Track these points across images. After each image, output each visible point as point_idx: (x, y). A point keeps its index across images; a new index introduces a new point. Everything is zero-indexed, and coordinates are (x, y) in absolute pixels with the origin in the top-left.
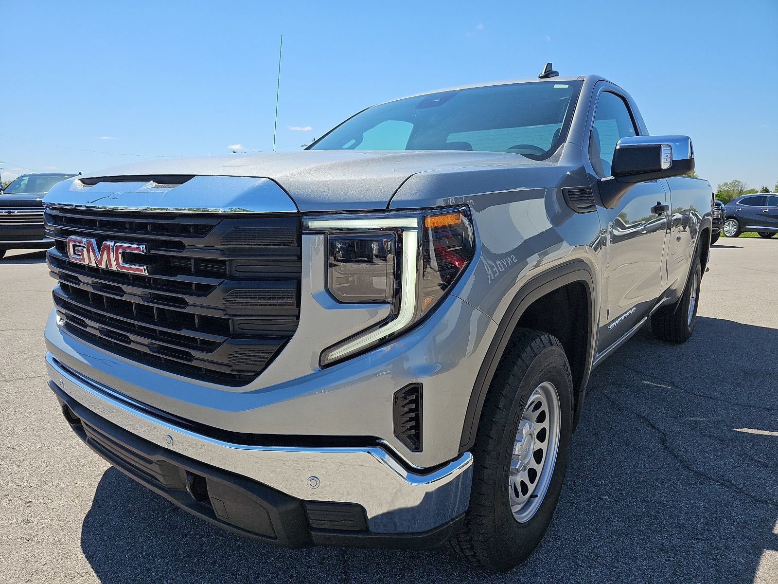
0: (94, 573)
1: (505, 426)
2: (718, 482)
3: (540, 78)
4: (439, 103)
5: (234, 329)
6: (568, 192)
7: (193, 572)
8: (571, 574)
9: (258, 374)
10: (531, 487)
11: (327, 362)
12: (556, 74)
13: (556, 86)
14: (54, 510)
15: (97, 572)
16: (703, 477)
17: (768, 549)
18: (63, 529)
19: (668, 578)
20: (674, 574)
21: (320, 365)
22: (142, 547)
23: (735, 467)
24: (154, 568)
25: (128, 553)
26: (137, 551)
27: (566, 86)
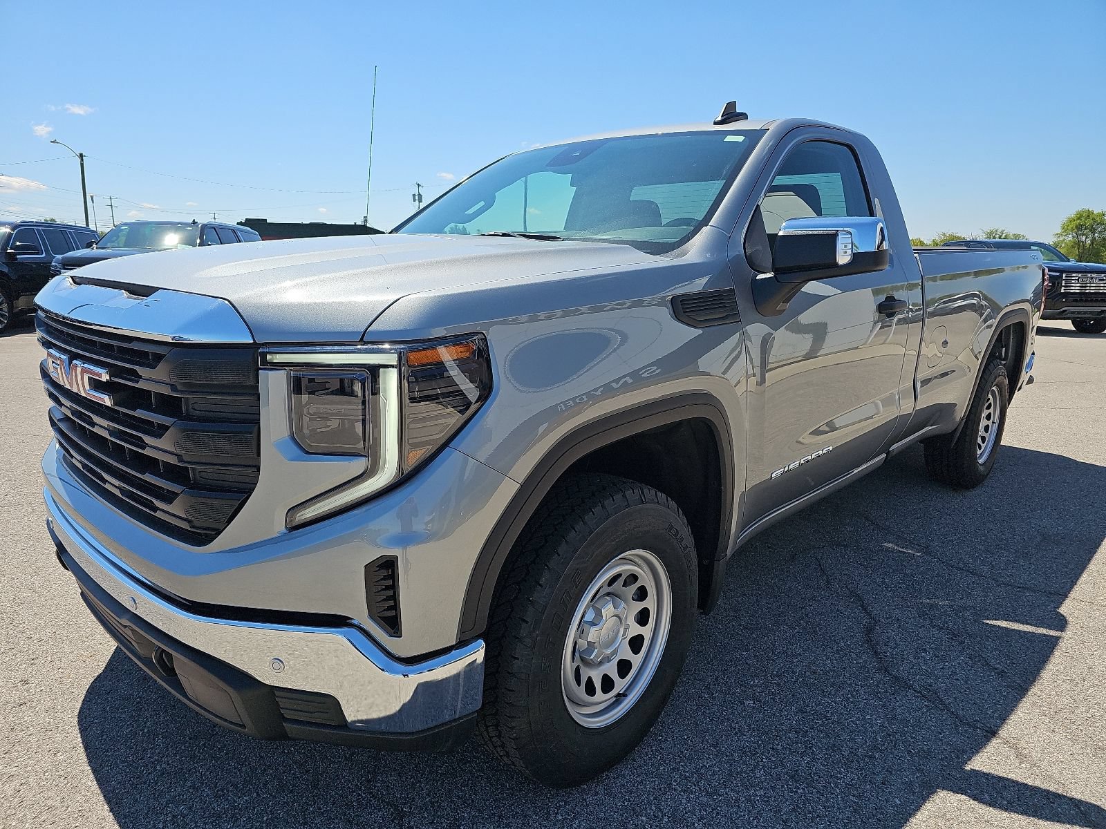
0: (82, 750)
1: (546, 607)
2: (920, 692)
3: (715, 123)
4: (578, 159)
5: (195, 479)
6: (681, 301)
7: (193, 757)
8: (655, 799)
9: (219, 532)
10: (620, 685)
11: (294, 524)
12: (744, 116)
13: (729, 138)
14: (60, 670)
15: (86, 748)
16: (901, 683)
17: (944, 789)
18: (63, 694)
19: (782, 815)
20: (794, 810)
21: (286, 527)
22: (145, 723)
23: (956, 674)
24: (152, 748)
25: (127, 728)
26: (138, 726)
27: (740, 139)
